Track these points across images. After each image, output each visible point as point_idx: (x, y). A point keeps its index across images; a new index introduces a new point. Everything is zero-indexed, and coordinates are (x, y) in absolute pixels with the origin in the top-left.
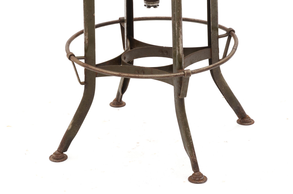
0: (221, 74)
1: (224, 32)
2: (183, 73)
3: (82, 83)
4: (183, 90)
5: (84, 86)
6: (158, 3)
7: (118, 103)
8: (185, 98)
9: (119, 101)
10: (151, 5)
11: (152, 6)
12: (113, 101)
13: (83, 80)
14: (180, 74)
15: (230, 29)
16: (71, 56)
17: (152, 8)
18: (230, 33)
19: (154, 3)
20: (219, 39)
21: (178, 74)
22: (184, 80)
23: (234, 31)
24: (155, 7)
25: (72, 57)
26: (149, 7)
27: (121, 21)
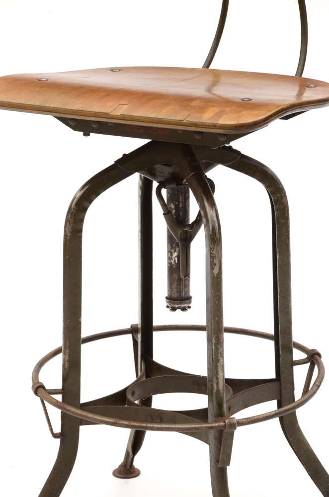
0: (299, 428)
1: (303, 356)
2: (222, 424)
3: (55, 436)
4: (223, 454)
5: (59, 440)
6: (190, 303)
7: (127, 471)
8: (228, 467)
9: (128, 467)
10: (177, 306)
11: (178, 308)
12: (119, 467)
13: (57, 429)
14: (217, 424)
15: (313, 350)
16: (38, 388)
17: (179, 311)
18: (313, 358)
19: (181, 304)
20: (295, 368)
21: (214, 425)
22: (225, 436)
23: (319, 355)
24: (184, 309)
25: (40, 390)
26: (174, 309)
27: (133, 330)
